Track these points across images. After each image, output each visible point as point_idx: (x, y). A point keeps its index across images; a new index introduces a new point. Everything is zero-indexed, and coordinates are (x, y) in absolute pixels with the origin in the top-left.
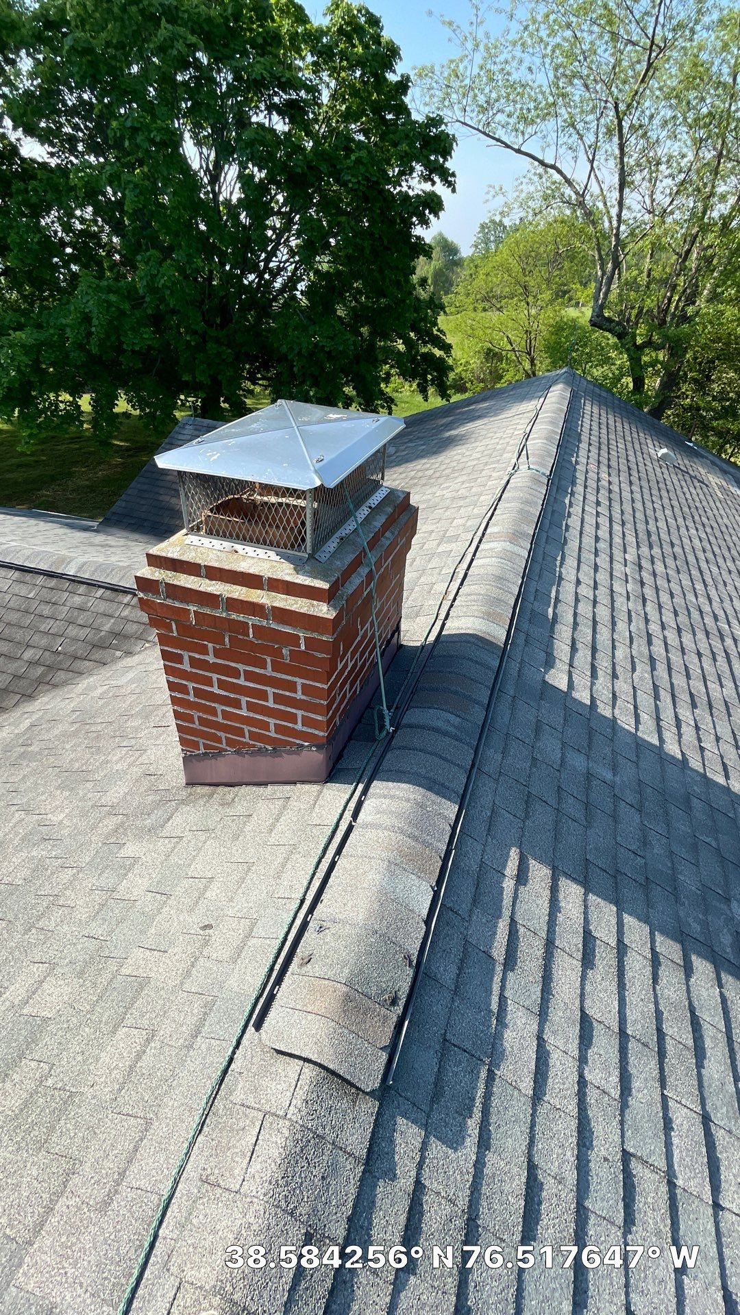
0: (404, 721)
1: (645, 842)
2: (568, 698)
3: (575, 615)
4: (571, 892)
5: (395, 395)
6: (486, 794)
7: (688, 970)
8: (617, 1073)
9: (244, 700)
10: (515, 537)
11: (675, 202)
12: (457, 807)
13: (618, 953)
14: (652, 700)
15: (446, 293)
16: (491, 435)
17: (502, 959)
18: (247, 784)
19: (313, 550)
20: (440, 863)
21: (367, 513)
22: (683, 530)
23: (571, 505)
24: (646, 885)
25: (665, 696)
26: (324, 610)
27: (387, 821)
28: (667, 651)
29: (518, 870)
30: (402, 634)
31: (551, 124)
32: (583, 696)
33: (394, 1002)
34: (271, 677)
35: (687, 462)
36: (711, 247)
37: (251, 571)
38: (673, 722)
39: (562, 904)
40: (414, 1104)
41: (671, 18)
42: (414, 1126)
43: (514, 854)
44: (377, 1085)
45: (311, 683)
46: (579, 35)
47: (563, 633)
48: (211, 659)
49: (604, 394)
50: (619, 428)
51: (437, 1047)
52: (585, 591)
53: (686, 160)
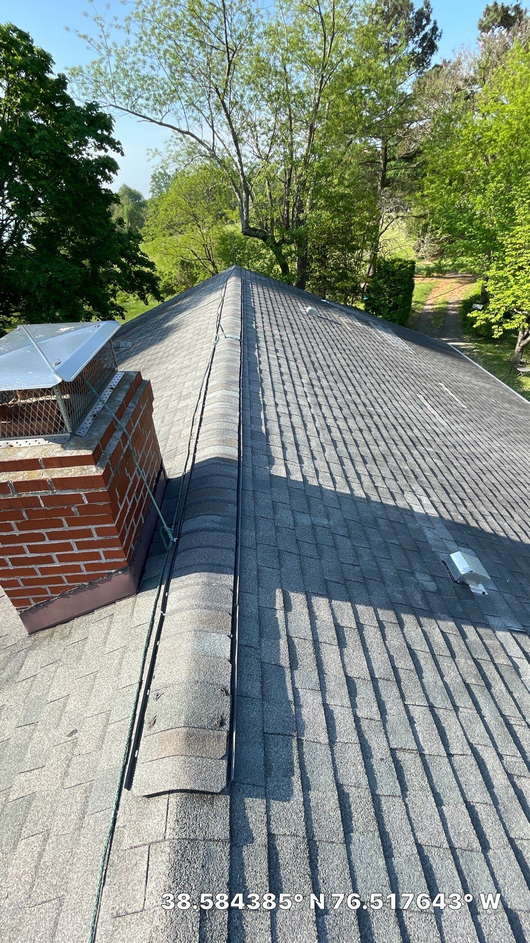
0: (183, 531)
1: (357, 556)
2: (289, 481)
3: (280, 426)
4: (321, 604)
5: (123, 305)
6: (251, 562)
7: (401, 624)
8: (376, 704)
9: (54, 555)
10: (228, 385)
11: (272, 150)
12: (233, 576)
13: (359, 631)
14: (340, 467)
15: (141, 227)
16: (196, 320)
17: (288, 665)
18: (78, 617)
19: (73, 429)
20: (231, 617)
21: (110, 393)
22: (333, 356)
23: (259, 356)
24: (365, 583)
25: (348, 462)
26: (93, 471)
27: (186, 603)
28: (341, 433)
29: (284, 603)
30: (167, 472)
31: (177, 105)
32: (297, 477)
33: (222, 723)
34: (70, 531)
35: (325, 312)
36: (301, 175)
37: (28, 457)
38: (355, 476)
39: (317, 614)
40: (254, 785)
41: (235, 31)
42: (257, 799)
43: (279, 593)
44: (224, 784)
45: (102, 526)
46: (178, 43)
47: (275, 440)
48: (17, 532)
49: (263, 279)
50: (278, 299)
51: (260, 740)
52: (282, 409)
53: (271, 122)
